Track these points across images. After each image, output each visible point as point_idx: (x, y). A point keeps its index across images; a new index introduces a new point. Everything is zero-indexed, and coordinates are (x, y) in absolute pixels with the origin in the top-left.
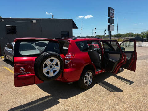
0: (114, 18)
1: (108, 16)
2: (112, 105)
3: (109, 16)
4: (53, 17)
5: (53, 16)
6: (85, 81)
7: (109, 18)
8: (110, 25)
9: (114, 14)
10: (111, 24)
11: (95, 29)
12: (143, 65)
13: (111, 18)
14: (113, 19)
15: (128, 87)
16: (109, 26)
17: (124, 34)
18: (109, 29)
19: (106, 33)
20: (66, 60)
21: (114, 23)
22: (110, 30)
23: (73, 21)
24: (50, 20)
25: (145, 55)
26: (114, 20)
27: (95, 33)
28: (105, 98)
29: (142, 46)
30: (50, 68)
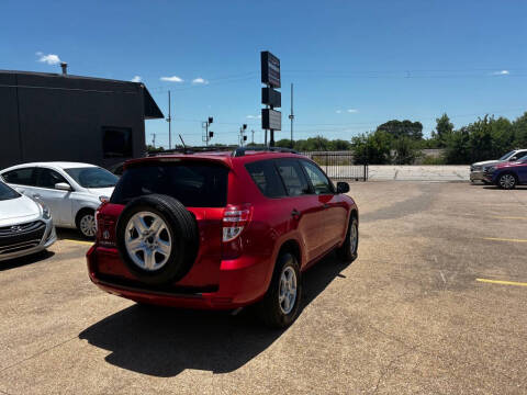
0: (279, 87)
1: (263, 81)
2: (388, 363)
3: (265, 79)
4: (64, 71)
5: (64, 66)
6: (281, 298)
7: (265, 86)
8: (271, 112)
9: (278, 75)
10: (272, 108)
11: (211, 120)
12: (400, 235)
13: (272, 86)
14: (277, 90)
15: (399, 304)
16: (265, 114)
17: (300, 142)
18: (266, 125)
19: (245, 138)
20: (225, 230)
21: (279, 105)
22: (271, 127)
23: (145, 88)
24: (52, 80)
25: (387, 204)
26: (279, 94)
27: (211, 134)
28: (358, 346)
29: (365, 179)
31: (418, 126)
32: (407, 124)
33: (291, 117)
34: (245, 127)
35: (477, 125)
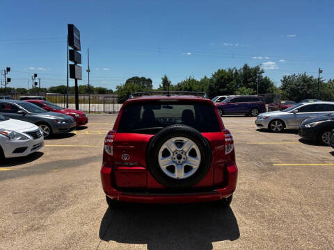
0: (80, 50)
1: (69, 45)
7: (70, 48)
8: (76, 67)
9: (79, 42)
10: (76, 64)
13: (75, 49)
14: (79, 52)
16: (72, 67)
19: (36, 84)
21: (80, 63)
22: (76, 77)
26: (80, 55)
30: (177, 160)
31: (150, 81)
32: (143, 79)
33: (88, 71)
34: (36, 75)
35: (185, 82)
